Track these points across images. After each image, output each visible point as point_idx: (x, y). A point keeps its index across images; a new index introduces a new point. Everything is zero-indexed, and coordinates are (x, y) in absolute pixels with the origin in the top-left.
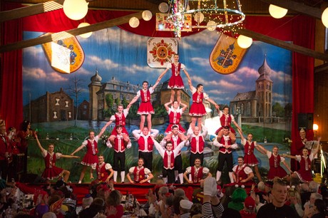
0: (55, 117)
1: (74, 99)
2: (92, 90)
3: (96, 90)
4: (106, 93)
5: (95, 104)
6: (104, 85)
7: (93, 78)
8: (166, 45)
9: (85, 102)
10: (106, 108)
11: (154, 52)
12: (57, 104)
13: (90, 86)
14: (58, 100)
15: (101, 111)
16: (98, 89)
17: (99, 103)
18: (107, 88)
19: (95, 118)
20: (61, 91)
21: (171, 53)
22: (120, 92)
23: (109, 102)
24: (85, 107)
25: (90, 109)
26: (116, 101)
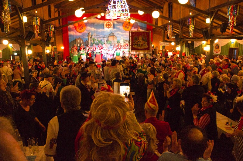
0: (78, 45)
1: (83, 40)
2: (88, 37)
3: (89, 37)
4: (93, 38)
5: (90, 41)
6: (92, 35)
7: (89, 34)
8: (110, 23)
9: (87, 41)
10: (93, 42)
11: (106, 25)
12: (79, 42)
13: (88, 36)
14: (79, 40)
15: (91, 43)
16: (90, 37)
17: (91, 41)
18: (93, 36)
19: (90, 45)
20: (80, 38)
21: (111, 25)
22: (97, 37)
23: (94, 40)
24: (87, 42)
25: (88, 43)
26: (96, 40)
